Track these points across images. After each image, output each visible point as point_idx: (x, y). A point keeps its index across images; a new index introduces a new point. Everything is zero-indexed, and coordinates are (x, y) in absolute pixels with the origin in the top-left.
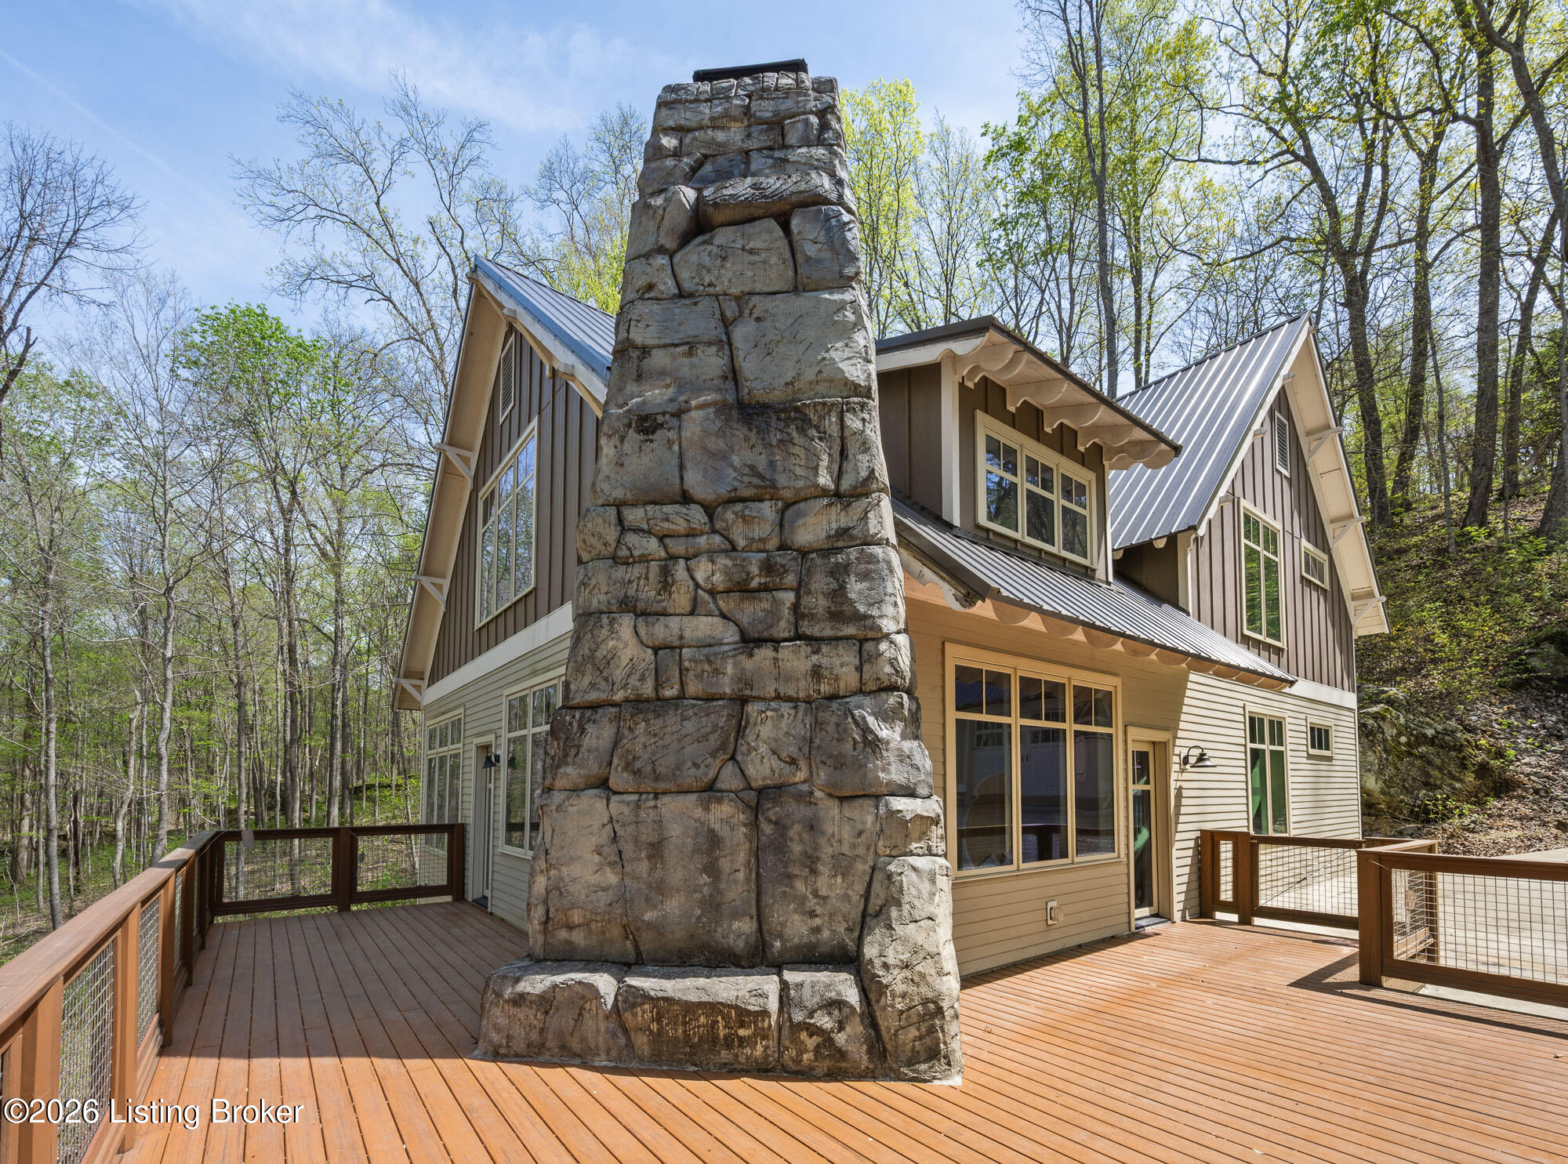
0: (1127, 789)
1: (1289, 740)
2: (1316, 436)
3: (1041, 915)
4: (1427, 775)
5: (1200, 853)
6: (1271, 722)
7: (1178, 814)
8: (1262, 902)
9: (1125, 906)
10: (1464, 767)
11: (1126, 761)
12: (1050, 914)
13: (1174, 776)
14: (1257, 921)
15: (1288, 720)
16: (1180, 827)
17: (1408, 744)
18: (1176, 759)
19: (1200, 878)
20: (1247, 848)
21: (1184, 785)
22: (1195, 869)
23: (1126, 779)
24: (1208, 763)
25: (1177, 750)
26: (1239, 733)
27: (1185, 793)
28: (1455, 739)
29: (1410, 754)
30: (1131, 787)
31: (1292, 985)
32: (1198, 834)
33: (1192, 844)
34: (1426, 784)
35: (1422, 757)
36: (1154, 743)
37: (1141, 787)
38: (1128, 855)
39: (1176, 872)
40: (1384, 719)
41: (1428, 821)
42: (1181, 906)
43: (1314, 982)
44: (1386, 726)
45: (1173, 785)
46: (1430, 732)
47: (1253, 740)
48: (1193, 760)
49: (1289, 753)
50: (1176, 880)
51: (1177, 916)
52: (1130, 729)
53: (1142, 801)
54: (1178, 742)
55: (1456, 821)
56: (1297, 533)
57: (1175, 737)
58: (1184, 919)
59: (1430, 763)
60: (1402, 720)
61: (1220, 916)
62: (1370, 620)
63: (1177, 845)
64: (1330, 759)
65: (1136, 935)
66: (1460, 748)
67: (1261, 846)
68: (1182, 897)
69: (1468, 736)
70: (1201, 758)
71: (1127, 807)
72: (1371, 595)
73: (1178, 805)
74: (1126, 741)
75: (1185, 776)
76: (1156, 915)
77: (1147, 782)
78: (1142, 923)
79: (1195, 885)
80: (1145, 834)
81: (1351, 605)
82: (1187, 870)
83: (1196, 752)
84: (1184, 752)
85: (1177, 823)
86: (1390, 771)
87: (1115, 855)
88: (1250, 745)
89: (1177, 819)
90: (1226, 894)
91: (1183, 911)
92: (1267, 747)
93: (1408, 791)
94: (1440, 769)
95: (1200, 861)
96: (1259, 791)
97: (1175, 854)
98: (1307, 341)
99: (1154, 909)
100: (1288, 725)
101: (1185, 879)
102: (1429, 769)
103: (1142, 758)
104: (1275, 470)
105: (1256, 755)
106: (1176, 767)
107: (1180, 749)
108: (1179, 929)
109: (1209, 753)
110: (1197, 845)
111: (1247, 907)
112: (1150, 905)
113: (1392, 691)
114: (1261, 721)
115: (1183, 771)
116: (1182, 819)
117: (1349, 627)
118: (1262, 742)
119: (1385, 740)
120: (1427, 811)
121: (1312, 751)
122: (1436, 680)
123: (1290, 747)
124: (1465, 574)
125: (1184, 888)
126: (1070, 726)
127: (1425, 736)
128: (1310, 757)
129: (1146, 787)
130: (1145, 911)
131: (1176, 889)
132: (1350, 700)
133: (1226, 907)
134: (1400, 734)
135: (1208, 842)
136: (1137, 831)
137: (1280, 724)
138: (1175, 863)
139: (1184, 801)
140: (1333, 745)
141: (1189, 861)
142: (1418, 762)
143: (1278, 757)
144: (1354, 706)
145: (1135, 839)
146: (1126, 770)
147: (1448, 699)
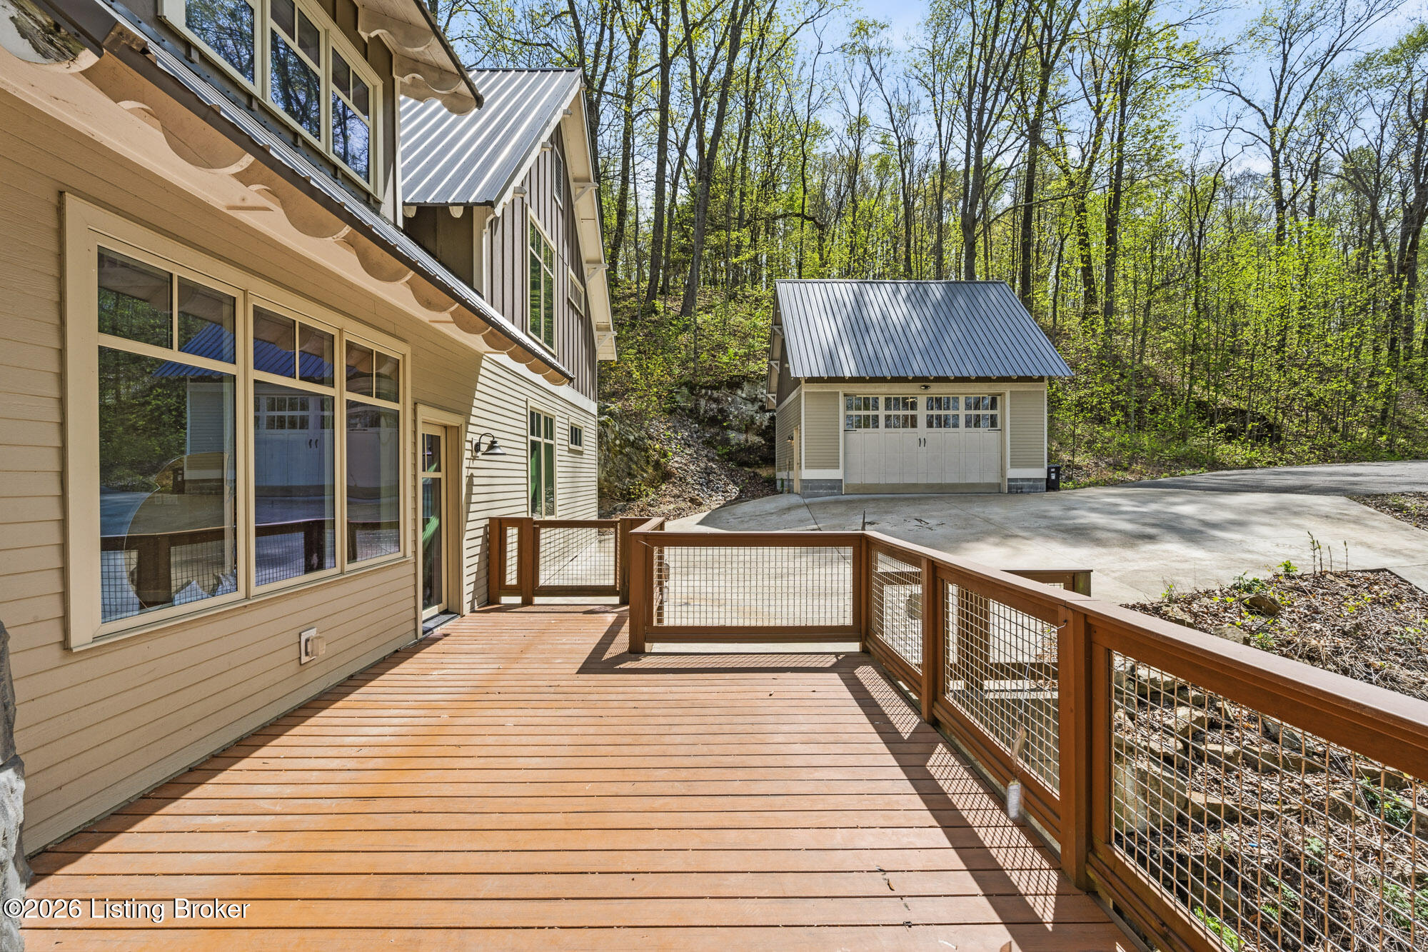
0: (415, 477)
1: (558, 436)
2: (581, 184)
3: (292, 653)
4: (630, 468)
5: (488, 541)
6: (546, 418)
7: (469, 503)
8: (542, 582)
9: (412, 611)
10: (648, 462)
11: (415, 444)
12: (306, 648)
13: (466, 463)
14: (537, 600)
15: (558, 418)
16: (471, 516)
17: (620, 445)
18: (468, 446)
19: (488, 565)
20: (530, 532)
21: (476, 473)
22: (484, 557)
23: (415, 465)
24: (498, 451)
25: (469, 437)
26: (523, 426)
27: (476, 481)
28: (645, 444)
29: (621, 453)
30: (421, 476)
31: (581, 671)
32: (487, 522)
33: (481, 532)
34: (629, 474)
35: (627, 455)
36: (446, 427)
37: (431, 474)
38: (415, 553)
39: (466, 562)
40: (608, 426)
41: (629, 500)
42: (470, 597)
43: (595, 664)
44: (609, 432)
45: (465, 473)
46: (632, 438)
47: (532, 434)
48: (484, 448)
49: (558, 447)
50: (466, 571)
51: (466, 608)
52: (421, 409)
53: (432, 488)
54: (471, 428)
55: (644, 499)
56: (566, 261)
57: (468, 423)
58: (473, 611)
59: (631, 459)
60: (617, 429)
61: (505, 600)
62: (606, 350)
63: (468, 535)
64: (581, 453)
65: (425, 641)
66: (646, 450)
67: (543, 531)
68: (471, 588)
69: (650, 442)
70: (492, 446)
71: (415, 498)
72: (608, 329)
73: (470, 493)
74: (415, 421)
75: (477, 464)
76: (446, 612)
77: (438, 469)
78: (430, 624)
79: (483, 573)
80: (434, 522)
81: (596, 334)
82: (476, 559)
83: (487, 440)
84: (476, 439)
85: (468, 512)
86: (610, 465)
87: (401, 554)
88: (531, 437)
89: (468, 508)
90: (511, 578)
91: (472, 602)
92: (541, 440)
93: (620, 479)
94: (636, 464)
95: (489, 549)
96: (536, 478)
97: (466, 544)
98: (578, 94)
99: (443, 606)
100: (557, 424)
101: (475, 569)
102: (631, 463)
103: (432, 443)
104: (552, 197)
105: (535, 446)
106: (467, 454)
107: (472, 436)
108: (470, 623)
109: (500, 442)
110: (486, 533)
111: (529, 588)
112: (440, 601)
113: (613, 407)
114: (539, 416)
115: (474, 458)
116: (473, 507)
117: (594, 351)
118: (539, 435)
119: (608, 442)
120: (629, 493)
121: (573, 447)
122: (633, 404)
123: (558, 441)
124: (646, 335)
125: (473, 578)
126: (340, 394)
127: (629, 440)
128: (570, 451)
129: (437, 475)
130: (434, 610)
131: (466, 580)
132: (593, 407)
133: (512, 591)
134: (616, 438)
135: (496, 529)
136: (426, 521)
137: (551, 420)
138: (466, 553)
139: (475, 490)
140: (584, 443)
141: (478, 550)
142: (625, 459)
143: (549, 448)
144: (595, 412)
145: (424, 529)
146: (415, 454)
147: (639, 416)
